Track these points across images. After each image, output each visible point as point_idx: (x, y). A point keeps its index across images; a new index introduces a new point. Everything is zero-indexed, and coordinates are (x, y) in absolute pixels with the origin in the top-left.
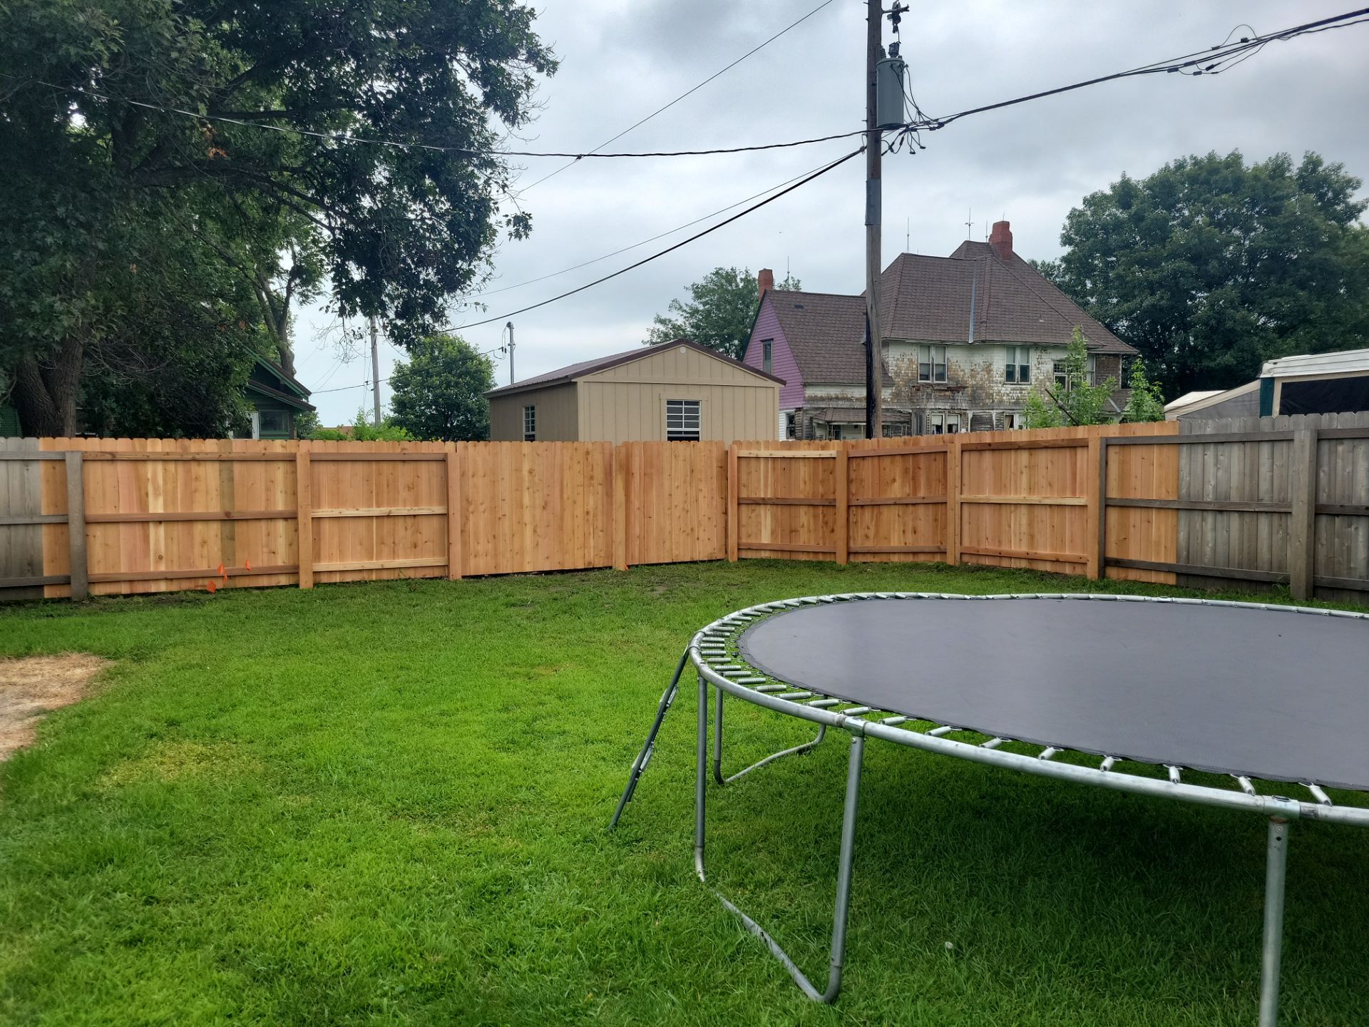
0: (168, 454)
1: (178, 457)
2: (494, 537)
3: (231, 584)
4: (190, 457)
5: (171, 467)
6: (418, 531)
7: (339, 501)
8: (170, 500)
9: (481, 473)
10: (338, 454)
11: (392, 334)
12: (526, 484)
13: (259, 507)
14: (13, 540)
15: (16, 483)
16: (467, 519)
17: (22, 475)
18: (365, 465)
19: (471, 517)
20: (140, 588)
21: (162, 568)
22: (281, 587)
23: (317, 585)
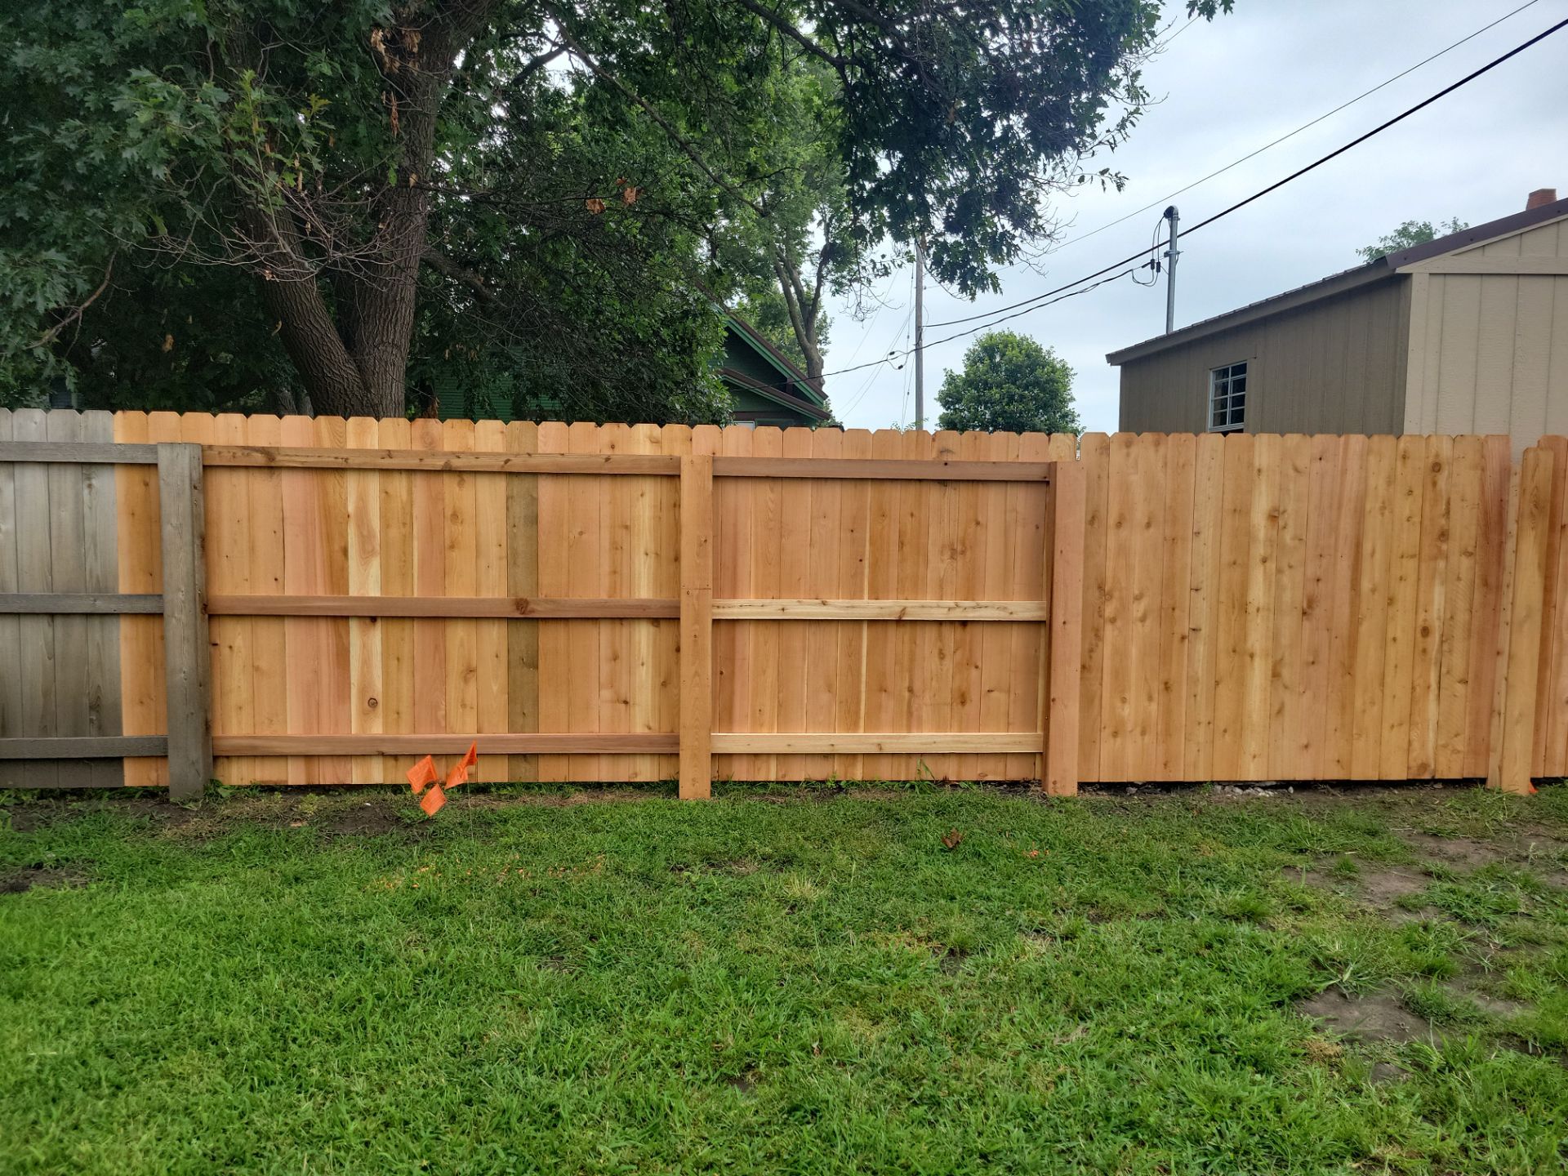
0: (390, 454)
1: (413, 463)
2: (1167, 686)
3: (525, 773)
4: (439, 463)
5: (399, 484)
6: (970, 663)
7: (779, 583)
8: (396, 567)
9: (1140, 515)
10: (782, 461)
11: (937, 262)
12: (1259, 550)
13: (595, 591)
14: (58, 651)
15: (66, 515)
16: (1098, 634)
17: (78, 500)
18: (849, 490)
19: (1109, 632)
20: (327, 774)
21: (377, 729)
22: (639, 786)
23: (720, 786)
